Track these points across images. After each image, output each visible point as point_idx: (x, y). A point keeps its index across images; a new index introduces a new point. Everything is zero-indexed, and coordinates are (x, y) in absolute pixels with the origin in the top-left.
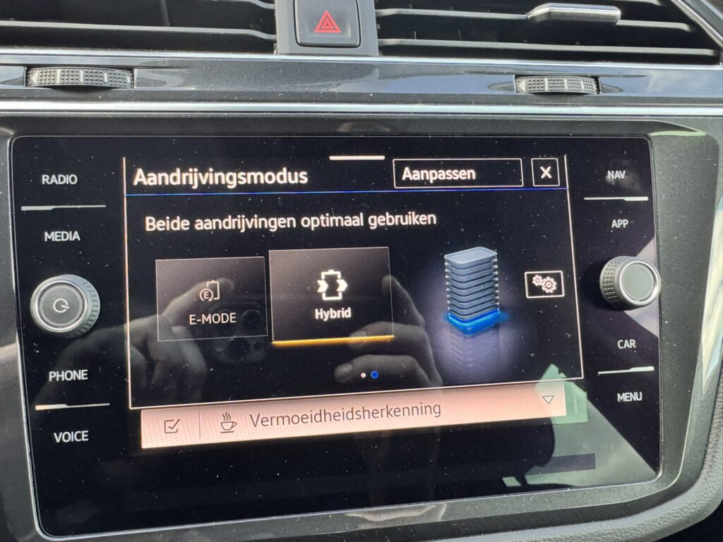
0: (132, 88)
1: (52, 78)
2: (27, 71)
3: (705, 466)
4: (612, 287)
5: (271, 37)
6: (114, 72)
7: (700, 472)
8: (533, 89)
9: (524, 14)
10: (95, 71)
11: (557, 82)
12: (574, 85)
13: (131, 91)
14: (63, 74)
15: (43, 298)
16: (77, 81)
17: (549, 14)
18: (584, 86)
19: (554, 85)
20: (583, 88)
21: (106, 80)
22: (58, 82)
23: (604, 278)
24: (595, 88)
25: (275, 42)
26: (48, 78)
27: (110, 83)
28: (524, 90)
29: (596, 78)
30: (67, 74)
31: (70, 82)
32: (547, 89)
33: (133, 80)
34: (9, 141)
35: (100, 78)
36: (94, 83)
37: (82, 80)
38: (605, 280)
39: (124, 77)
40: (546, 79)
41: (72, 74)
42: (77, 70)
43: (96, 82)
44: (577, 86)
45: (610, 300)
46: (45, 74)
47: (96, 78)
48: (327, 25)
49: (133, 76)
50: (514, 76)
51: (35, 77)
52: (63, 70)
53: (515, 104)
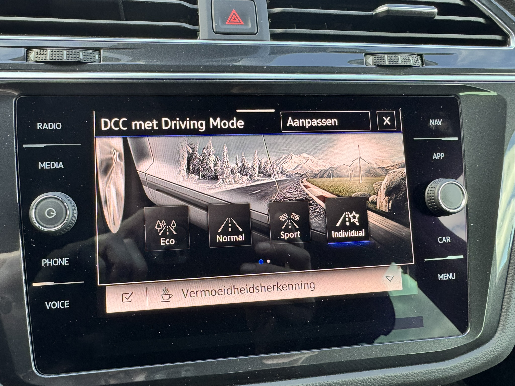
0: (100, 63)
1: (44, 56)
2: (27, 51)
3: (500, 325)
4: (433, 200)
5: (196, 28)
6: (87, 52)
7: (497, 329)
8: (377, 63)
9: (371, 11)
10: (74, 51)
11: (394, 58)
12: (405, 60)
13: (99, 65)
14: (52, 53)
15: (38, 208)
16: (61, 58)
17: (388, 11)
18: (413, 61)
19: (392, 60)
20: (412, 62)
21: (81, 57)
22: (48, 59)
23: (428, 194)
24: (420, 62)
25: (198, 31)
26: (42, 56)
27: (84, 59)
28: (371, 64)
29: (421, 55)
30: (55, 53)
31: (57, 59)
32: (387, 63)
33: (100, 57)
34: (14, 100)
35: (77, 56)
36: (74, 59)
37: (65, 57)
38: (429, 195)
39: (94, 55)
40: (386, 56)
41: (58, 53)
42: (61, 50)
43: (74, 58)
44: (408, 61)
45: (432, 209)
46: (39, 53)
47: (74, 56)
48: (234, 19)
49: (100, 55)
50: (364, 54)
51: (33, 55)
52: (52, 50)
53: (365, 73)
